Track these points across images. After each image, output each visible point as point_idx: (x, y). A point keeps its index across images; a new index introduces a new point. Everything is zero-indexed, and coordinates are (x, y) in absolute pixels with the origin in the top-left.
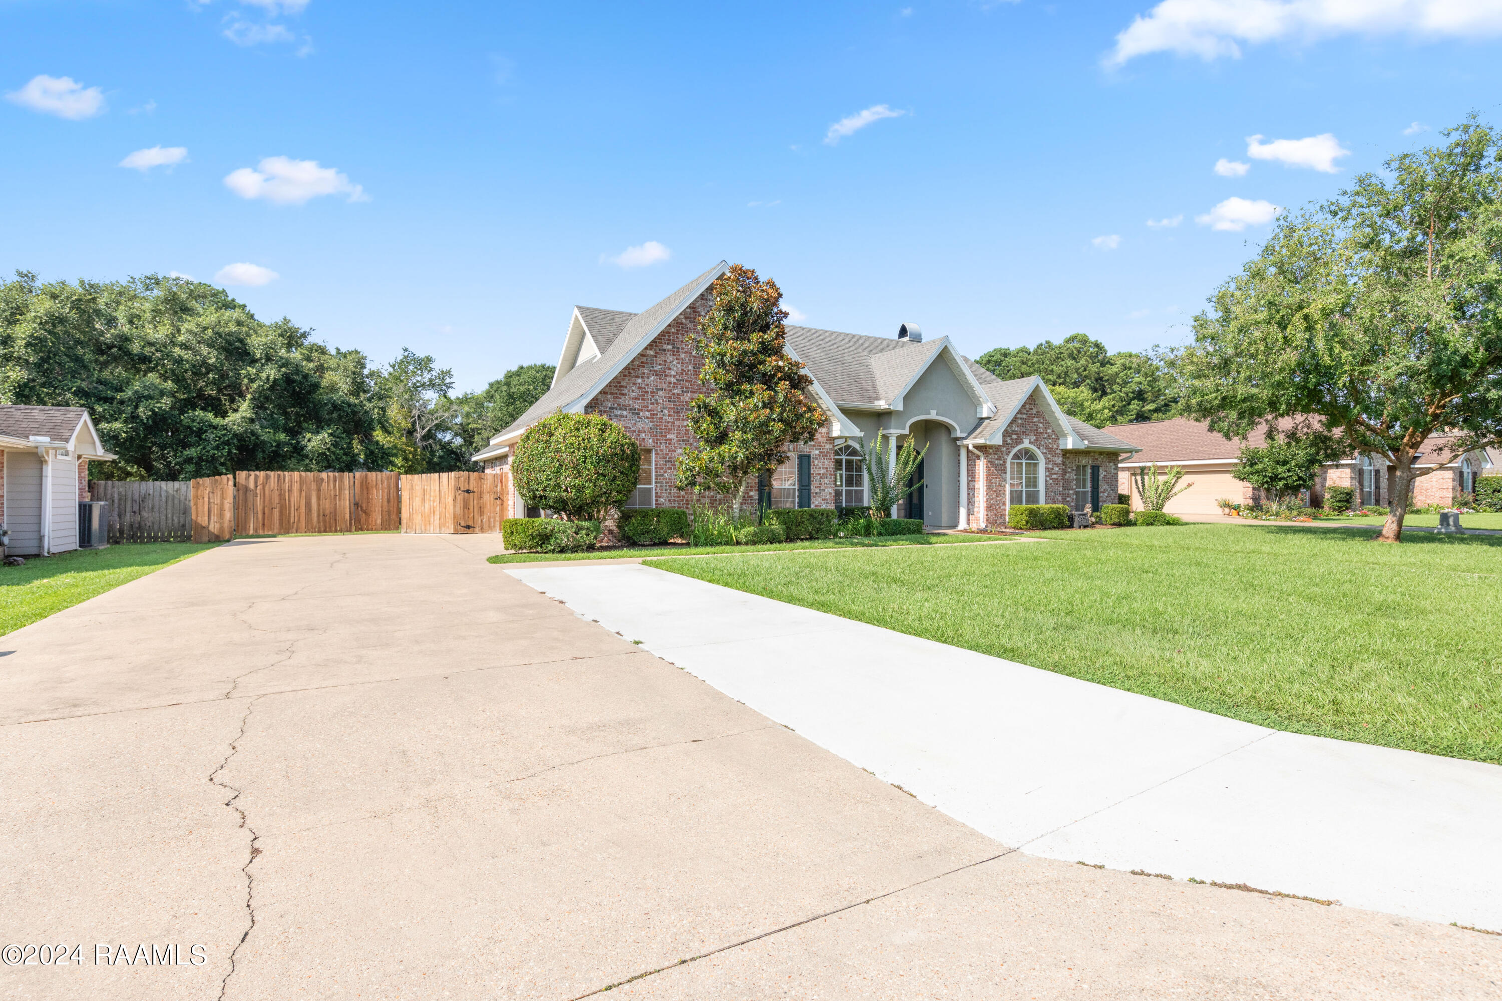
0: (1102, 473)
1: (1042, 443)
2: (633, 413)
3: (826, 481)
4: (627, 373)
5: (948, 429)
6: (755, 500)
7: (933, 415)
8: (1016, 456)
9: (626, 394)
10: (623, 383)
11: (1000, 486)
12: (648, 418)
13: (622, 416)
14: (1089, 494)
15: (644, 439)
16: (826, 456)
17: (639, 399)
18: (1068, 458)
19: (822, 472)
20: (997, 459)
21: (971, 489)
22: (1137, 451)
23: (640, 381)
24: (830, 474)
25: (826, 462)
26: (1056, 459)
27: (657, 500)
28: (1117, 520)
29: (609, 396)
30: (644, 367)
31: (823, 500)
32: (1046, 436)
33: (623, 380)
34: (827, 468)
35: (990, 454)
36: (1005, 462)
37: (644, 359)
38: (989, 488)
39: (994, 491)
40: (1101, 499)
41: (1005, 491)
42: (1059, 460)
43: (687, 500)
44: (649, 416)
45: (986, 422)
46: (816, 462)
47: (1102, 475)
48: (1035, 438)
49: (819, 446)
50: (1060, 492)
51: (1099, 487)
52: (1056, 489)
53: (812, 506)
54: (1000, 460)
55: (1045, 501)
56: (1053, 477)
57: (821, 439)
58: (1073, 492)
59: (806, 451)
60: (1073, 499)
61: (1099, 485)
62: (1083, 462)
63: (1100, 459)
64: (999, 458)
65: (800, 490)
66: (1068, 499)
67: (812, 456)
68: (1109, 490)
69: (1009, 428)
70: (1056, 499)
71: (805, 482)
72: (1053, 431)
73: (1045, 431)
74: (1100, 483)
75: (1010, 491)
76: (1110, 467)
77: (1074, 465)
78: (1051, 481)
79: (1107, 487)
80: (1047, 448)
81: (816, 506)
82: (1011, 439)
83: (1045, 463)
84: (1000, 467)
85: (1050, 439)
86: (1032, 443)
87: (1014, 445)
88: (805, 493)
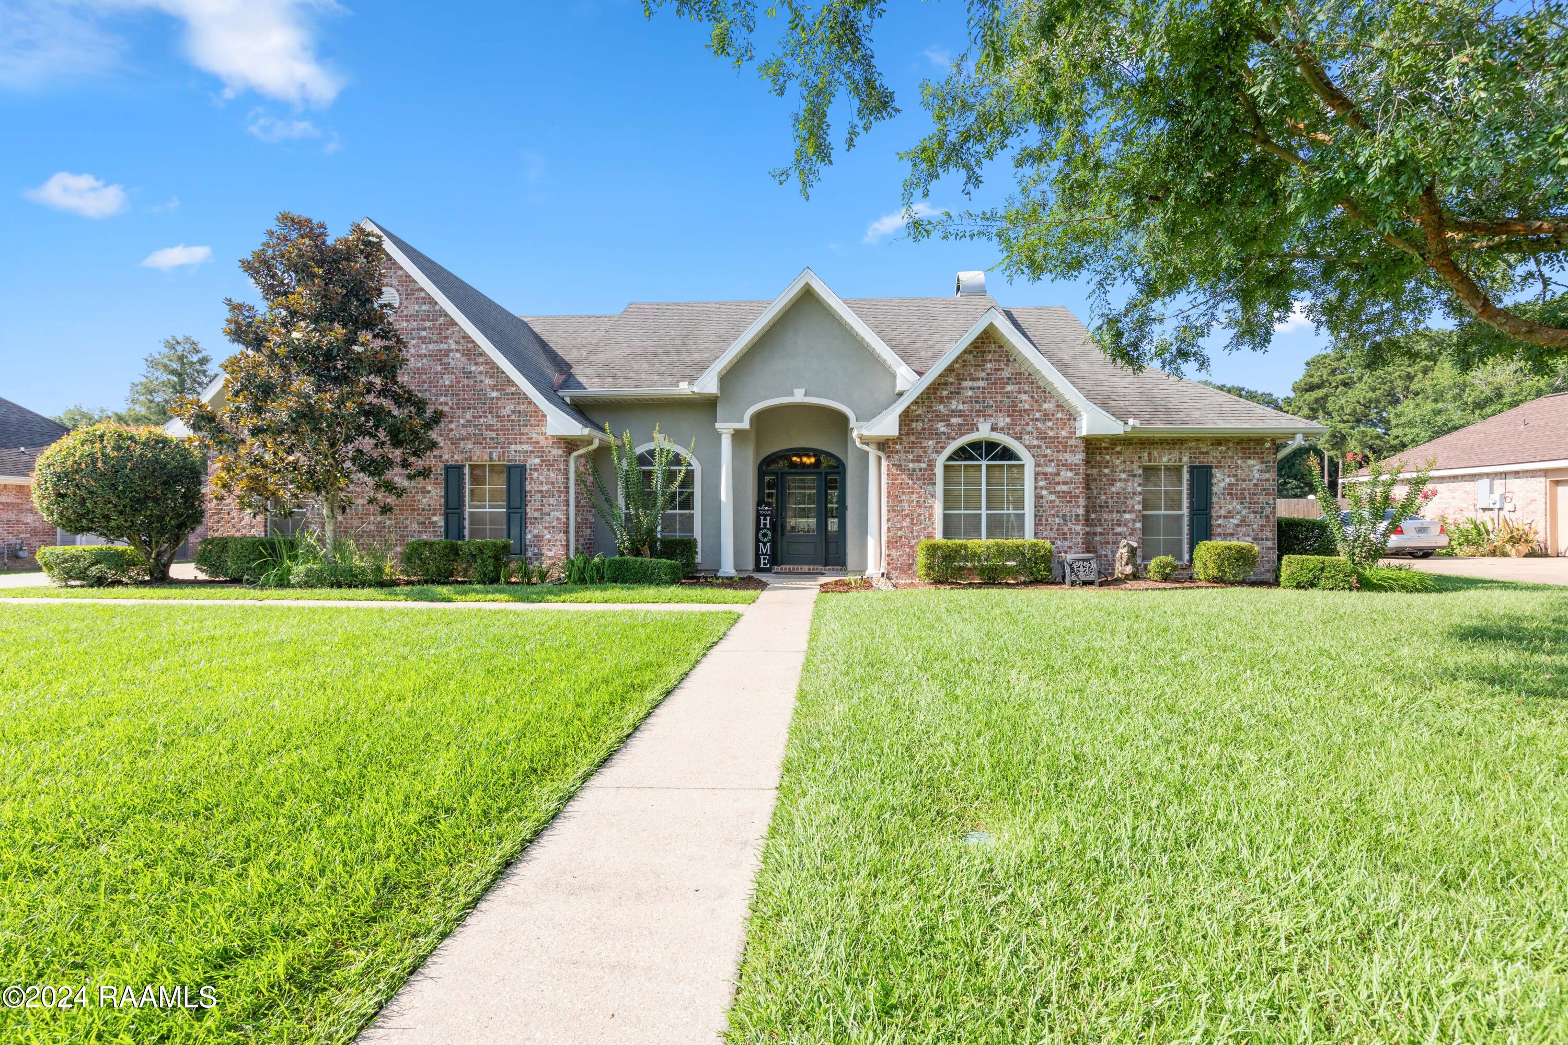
0: (1220, 481)
1: (1029, 429)
3: (552, 501)
6: (441, 527)
7: (799, 397)
8: (962, 453)
11: (919, 505)
14: (1186, 521)
16: (553, 465)
18: (1119, 453)
19: (545, 488)
20: (913, 461)
24: (558, 492)
25: (552, 474)
26: (1067, 456)
32: (1038, 415)
34: (553, 483)
35: (897, 452)
36: (931, 465)
39: (907, 515)
40: (1219, 531)
41: (931, 515)
42: (1078, 457)
46: (535, 475)
47: (1222, 485)
48: (1008, 420)
49: (540, 451)
50: (1077, 516)
51: (1211, 508)
52: (1066, 510)
53: (529, 536)
54: (920, 461)
55: (1036, 534)
56: (1058, 488)
57: (543, 443)
58: (1133, 516)
59: (519, 459)
60: (1133, 530)
61: (1211, 503)
62: (1160, 457)
63: (1216, 453)
64: (918, 459)
65: (509, 515)
66: (1119, 530)
67: (528, 467)
68: (1244, 512)
69: (941, 407)
70: (1066, 529)
71: (516, 503)
72: (1058, 406)
73: (1036, 406)
74: (1215, 499)
75: (945, 515)
76: (1249, 467)
77: (1135, 466)
78: (1053, 497)
79: (1238, 507)
80: (1042, 436)
81: (535, 536)
82: (948, 425)
83: (1037, 465)
84: (919, 474)
85: (1050, 420)
86: (1002, 429)
87: (953, 434)
88: (516, 519)
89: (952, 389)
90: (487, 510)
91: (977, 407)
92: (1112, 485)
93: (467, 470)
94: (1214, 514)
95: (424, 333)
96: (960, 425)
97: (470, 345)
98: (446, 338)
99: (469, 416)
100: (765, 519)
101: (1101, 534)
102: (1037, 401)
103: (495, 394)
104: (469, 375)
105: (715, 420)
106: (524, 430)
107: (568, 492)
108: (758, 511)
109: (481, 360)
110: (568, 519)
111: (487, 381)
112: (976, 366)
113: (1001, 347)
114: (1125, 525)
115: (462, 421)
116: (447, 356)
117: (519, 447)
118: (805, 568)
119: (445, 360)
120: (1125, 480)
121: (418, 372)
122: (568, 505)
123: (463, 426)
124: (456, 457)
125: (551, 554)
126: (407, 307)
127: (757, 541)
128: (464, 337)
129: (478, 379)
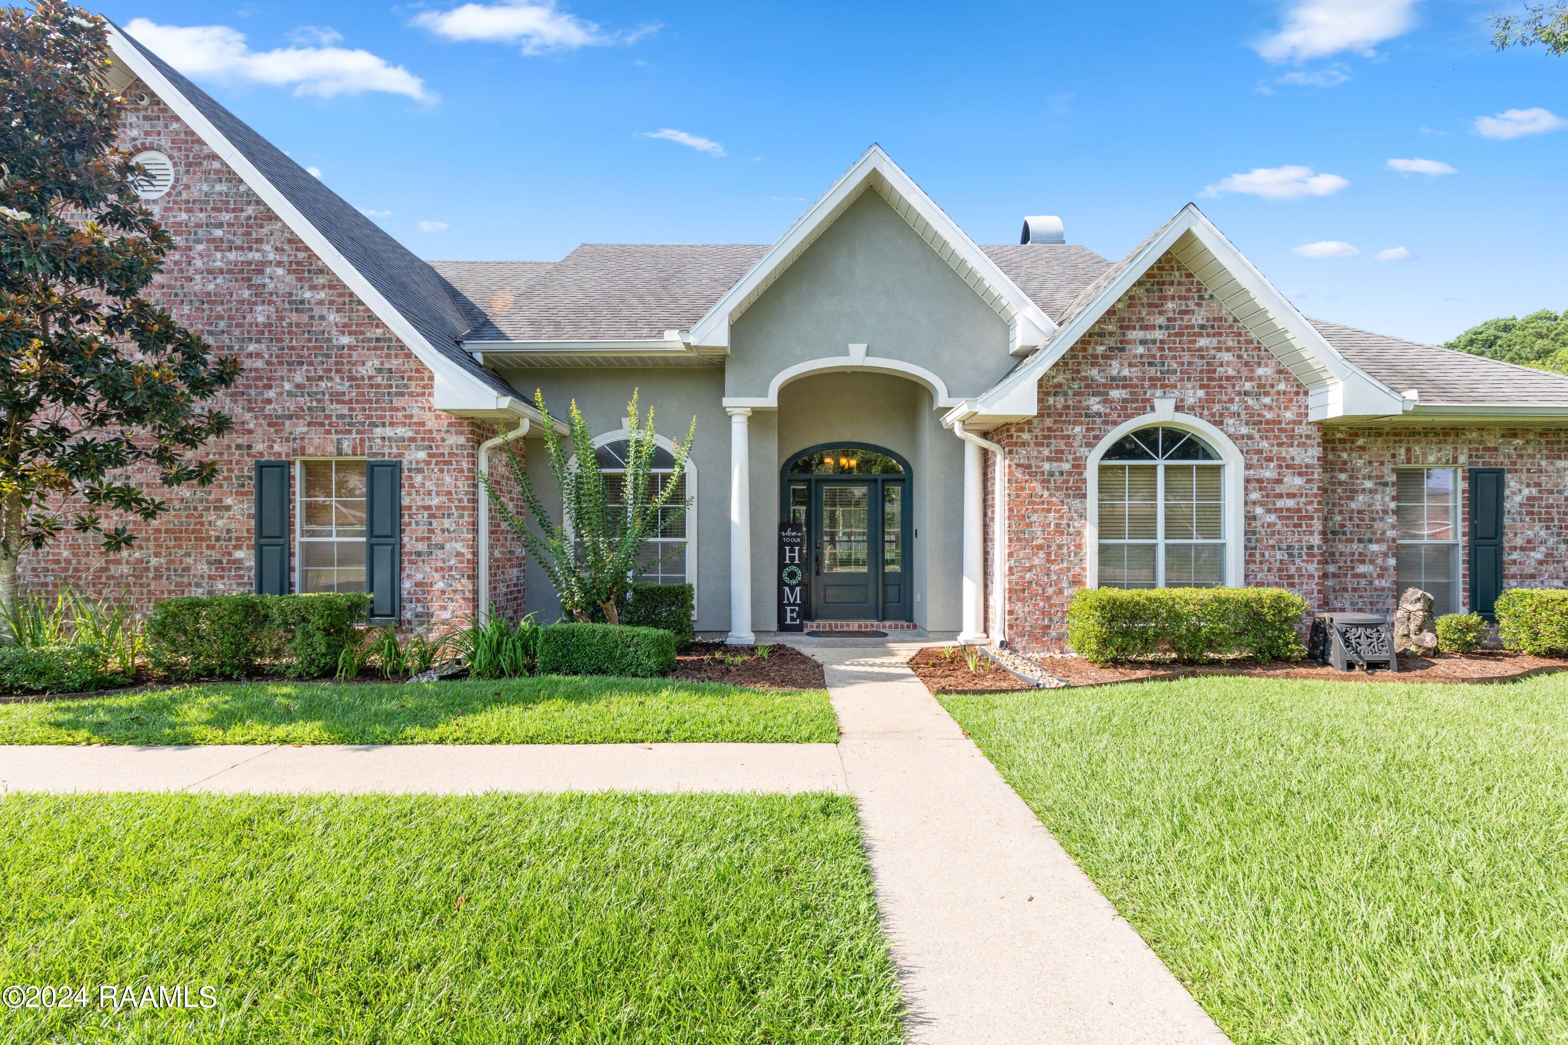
0: (1516, 492)
1: (1234, 408)
3: (447, 523)
6: (249, 569)
7: (856, 356)
11: (1059, 530)
14: (1461, 554)
16: (449, 463)
18: (1362, 448)
19: (435, 501)
20: (1049, 459)
24: (457, 508)
25: (448, 479)
26: (1293, 451)
32: (1248, 386)
34: (449, 493)
35: (1023, 444)
36: (1079, 466)
38: (1019, 537)
39: (1040, 547)
41: (1079, 546)
42: (1312, 455)
43: (76, 570)
46: (418, 479)
47: (1518, 499)
48: (1201, 393)
49: (426, 439)
50: (1311, 547)
51: (1503, 534)
52: (1293, 539)
53: (407, 585)
54: (1060, 460)
55: (1246, 576)
56: (1280, 504)
57: (431, 424)
58: (1384, 547)
59: (390, 452)
60: (1384, 569)
61: (1503, 527)
62: (1425, 455)
63: (1509, 449)
64: (1058, 457)
65: (371, 548)
66: (1361, 569)
67: (405, 465)
68: (1552, 541)
69: (1094, 372)
70: (1292, 569)
71: (383, 527)
72: (1280, 372)
73: (1245, 372)
74: (1507, 521)
75: (1100, 546)
76: (1558, 471)
77: (1387, 469)
78: (1272, 518)
79: (1543, 533)
80: (1255, 420)
81: (418, 584)
82: (1105, 401)
83: (1248, 467)
84: (1060, 479)
85: (1267, 394)
86: (1192, 408)
87: (1114, 417)
88: (383, 554)
89: (1111, 342)
90: (334, 539)
91: (1152, 372)
92: (1352, 498)
93: (297, 471)
94: (1506, 545)
95: (218, 233)
96: (1124, 400)
97: (301, 255)
98: (259, 241)
99: (299, 378)
100: (792, 551)
101: (1334, 575)
102: (1247, 364)
103: (345, 340)
104: (299, 306)
105: (722, 393)
106: (398, 402)
107: (475, 509)
108: (780, 538)
109: (321, 280)
110: (475, 554)
111: (332, 317)
112: (1150, 305)
113: (1190, 275)
114: (1372, 562)
115: (287, 386)
116: (260, 272)
117: (389, 432)
118: (854, 625)
119: (257, 280)
120: (1371, 491)
121: (208, 299)
122: (476, 531)
123: (290, 394)
124: (277, 448)
125: (446, 615)
126: (187, 187)
127: (781, 583)
128: (290, 241)
129: (317, 312)
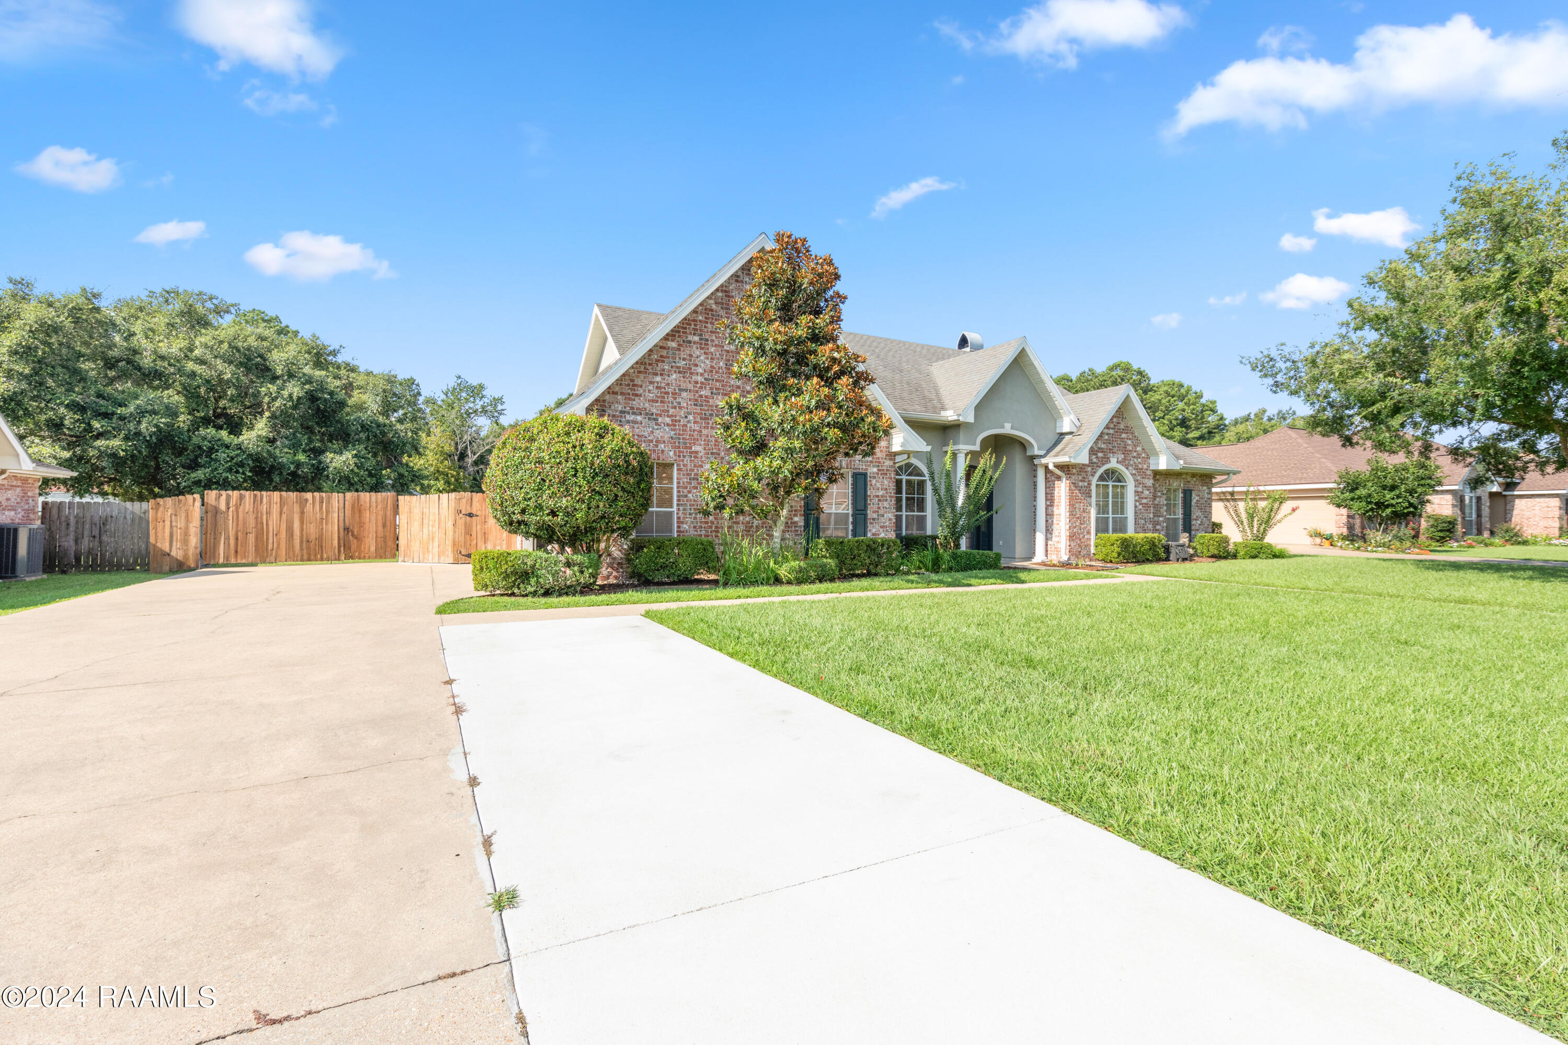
0: (1195, 499)
1: (1131, 462)
2: (649, 419)
3: (886, 504)
4: (642, 369)
5: (1023, 445)
6: (801, 526)
7: (1007, 429)
8: (1101, 478)
9: (641, 395)
10: (638, 381)
11: (1084, 511)
12: (668, 425)
13: (635, 422)
14: (1181, 522)
15: (663, 451)
16: (885, 474)
17: (657, 402)
19: (881, 493)
20: (1081, 481)
21: (1049, 515)
22: (1235, 473)
23: (658, 379)
25: (886, 482)
26: (1146, 481)
27: (679, 527)
28: (1216, 552)
29: (619, 397)
30: (663, 362)
31: (882, 527)
32: (1135, 454)
33: (638, 377)
34: (885, 490)
35: (1074, 474)
36: (1090, 484)
37: (664, 353)
38: (1072, 514)
39: (1078, 518)
40: (1193, 528)
41: (1089, 518)
42: (1149, 482)
44: (670, 423)
45: (1067, 437)
46: (874, 482)
47: (1195, 501)
48: (1123, 456)
49: (877, 462)
50: (1150, 518)
51: (1191, 514)
52: (1146, 515)
53: (869, 535)
54: (1084, 481)
55: (1134, 529)
56: (1143, 501)
57: (879, 455)
58: (1163, 519)
59: (862, 468)
60: (1163, 527)
61: (1191, 511)
62: (1173, 483)
63: (1192, 482)
65: (853, 516)
66: (1158, 527)
67: (869, 475)
68: (1202, 517)
70: (1146, 527)
71: (860, 505)
72: (1143, 449)
73: (1134, 449)
75: (1096, 517)
76: (1204, 491)
77: (1164, 488)
78: (1140, 507)
79: (1200, 514)
80: (1136, 468)
81: (873, 534)
82: (1097, 457)
83: (1134, 486)
84: (1085, 490)
85: (1140, 458)
86: (1120, 462)
87: (1102, 465)
88: (860, 519)
90: (834, 511)
94: (1192, 518)
96: (1104, 459)
102: (1135, 445)
114: (1160, 525)
120: (1160, 497)
